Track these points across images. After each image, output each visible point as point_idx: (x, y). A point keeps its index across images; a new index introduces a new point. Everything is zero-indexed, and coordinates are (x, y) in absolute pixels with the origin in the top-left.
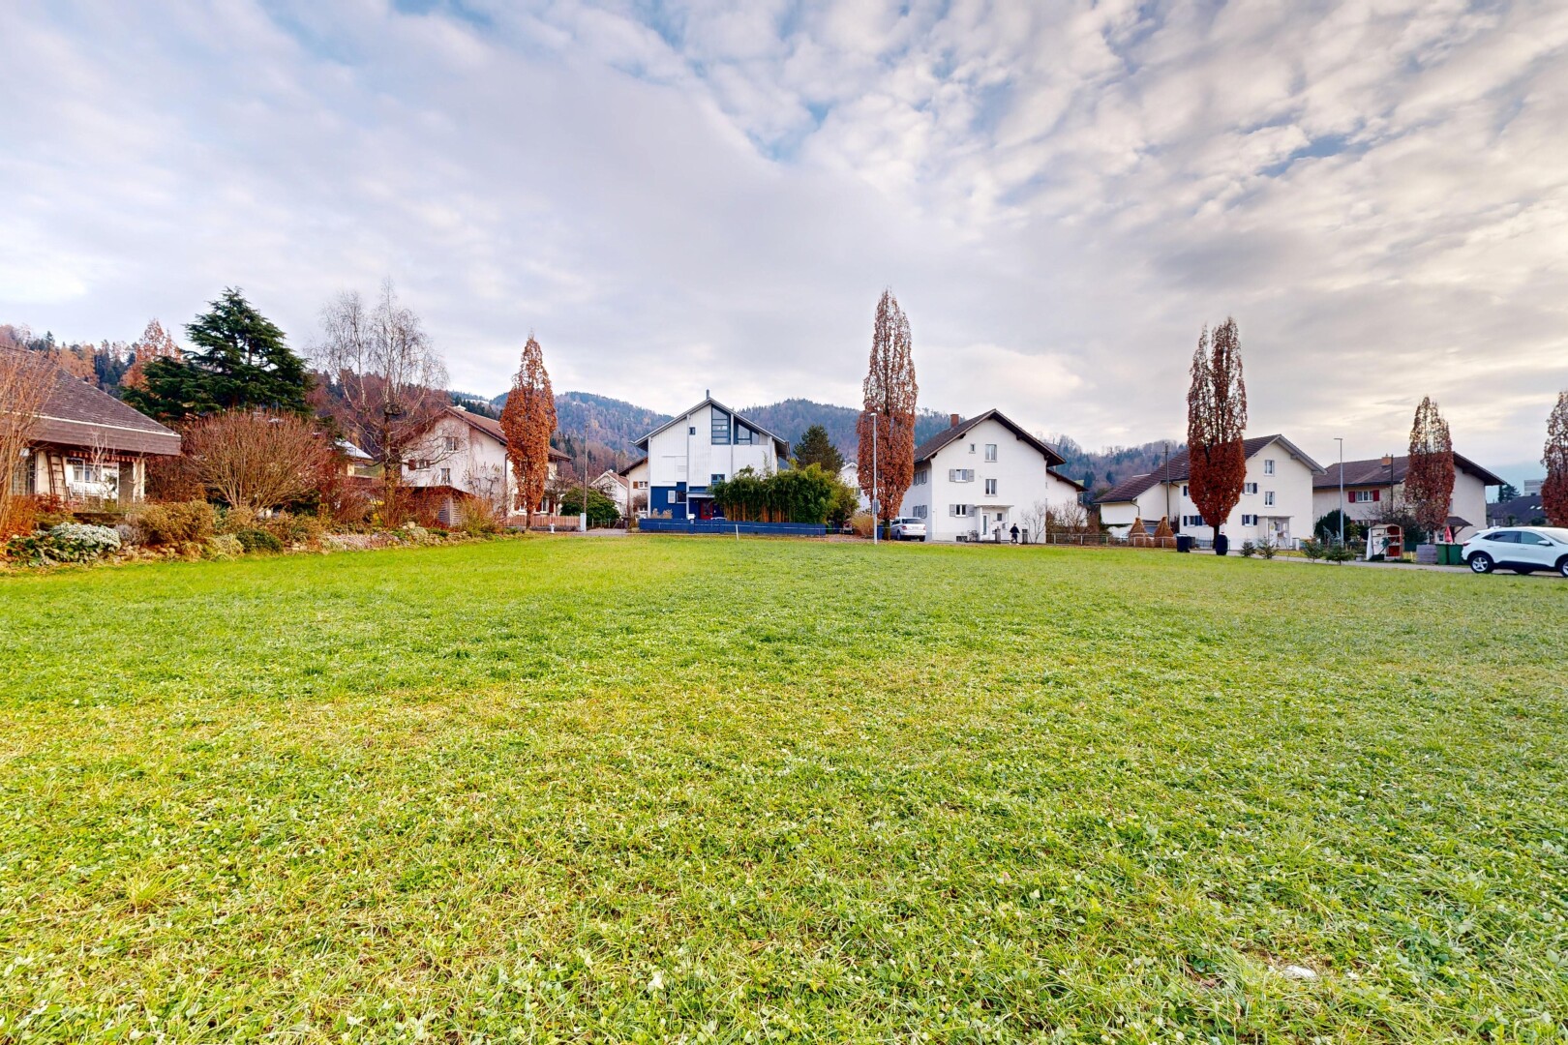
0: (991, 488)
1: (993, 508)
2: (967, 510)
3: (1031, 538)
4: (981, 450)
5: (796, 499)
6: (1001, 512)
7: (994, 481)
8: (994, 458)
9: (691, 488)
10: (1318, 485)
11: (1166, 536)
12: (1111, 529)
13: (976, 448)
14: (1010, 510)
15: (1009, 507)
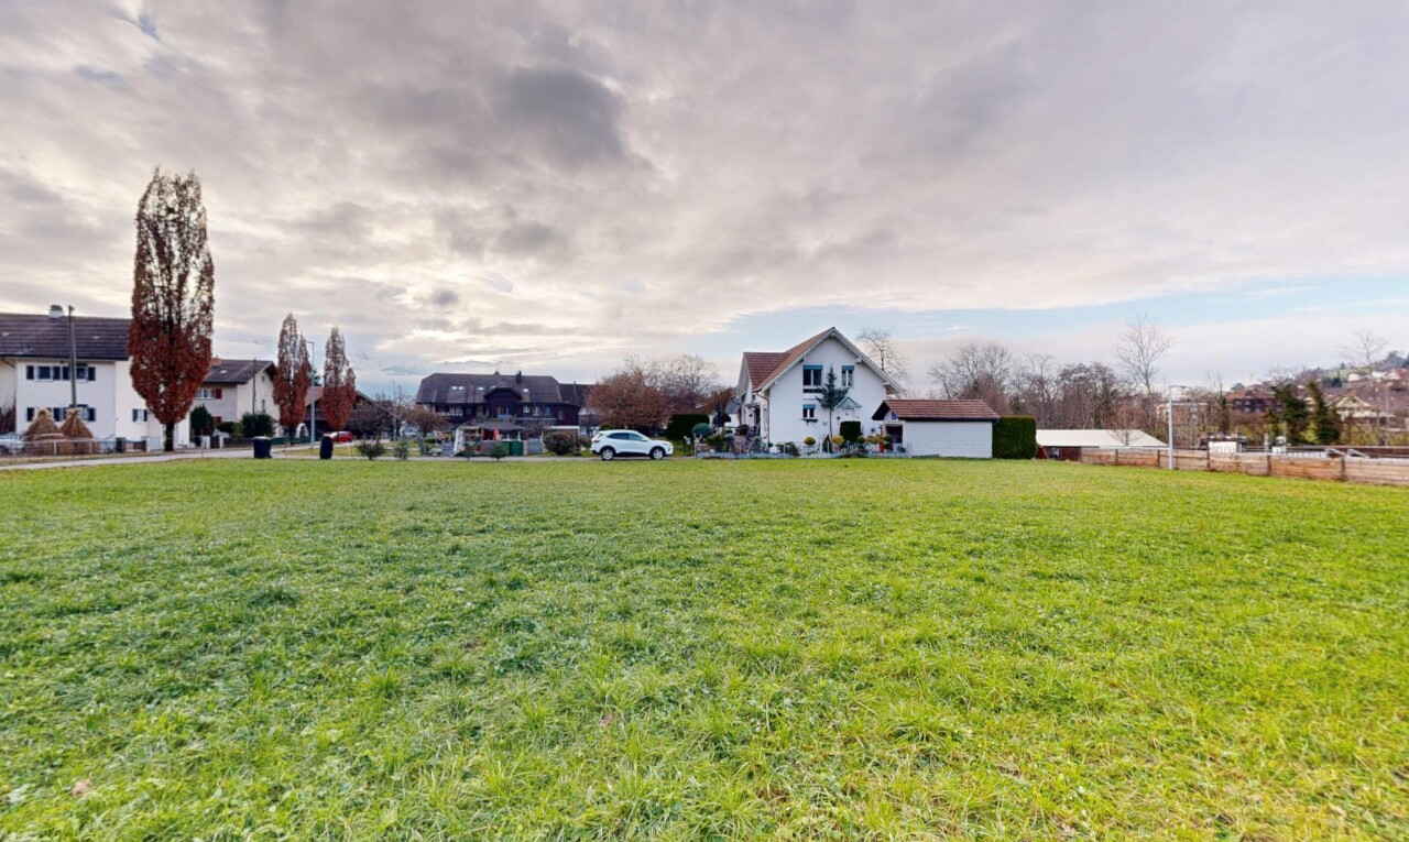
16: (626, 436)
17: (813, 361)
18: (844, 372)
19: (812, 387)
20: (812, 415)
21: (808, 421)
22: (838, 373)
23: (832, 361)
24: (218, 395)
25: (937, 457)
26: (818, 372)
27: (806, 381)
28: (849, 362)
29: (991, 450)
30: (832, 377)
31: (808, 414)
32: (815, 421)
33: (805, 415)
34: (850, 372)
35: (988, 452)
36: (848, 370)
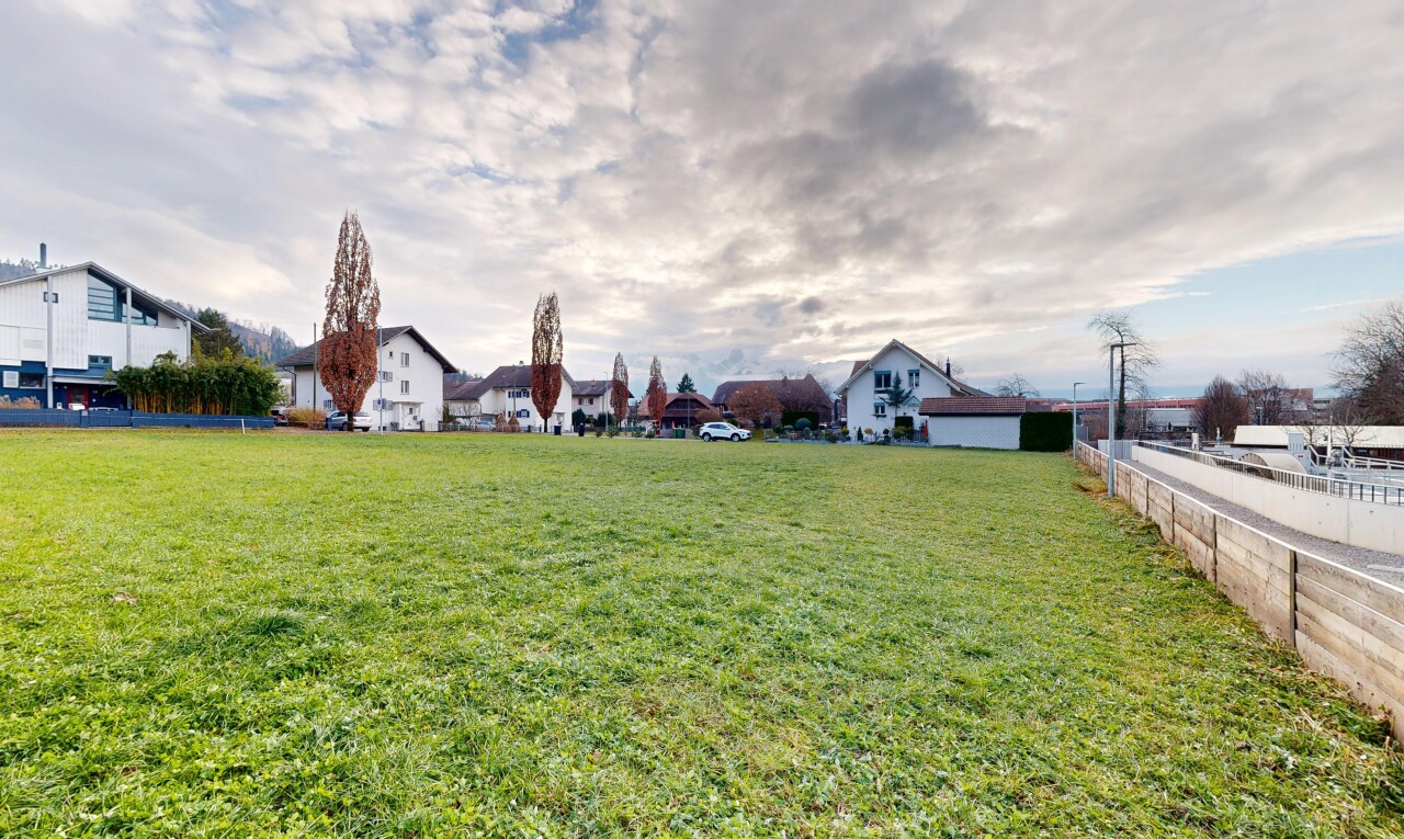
0: (405, 386)
1: (408, 403)
2: (387, 405)
3: (427, 428)
4: (397, 356)
5: (240, 390)
6: (412, 407)
7: (407, 382)
8: (407, 363)
9: (55, 370)
10: (576, 393)
11: (508, 425)
12: (458, 420)
13: (394, 354)
14: (422, 406)
15: (420, 404)
16: (718, 427)
17: (883, 367)
18: (911, 375)
19: (883, 389)
20: (883, 411)
21: (878, 416)
22: (905, 377)
23: (898, 367)
24: (591, 402)
25: (958, 447)
26: (888, 377)
27: (878, 383)
28: (915, 367)
29: (1018, 442)
30: (898, 381)
31: (879, 411)
32: (885, 416)
33: (877, 411)
34: (917, 375)
35: (1016, 444)
36: (913, 374)
